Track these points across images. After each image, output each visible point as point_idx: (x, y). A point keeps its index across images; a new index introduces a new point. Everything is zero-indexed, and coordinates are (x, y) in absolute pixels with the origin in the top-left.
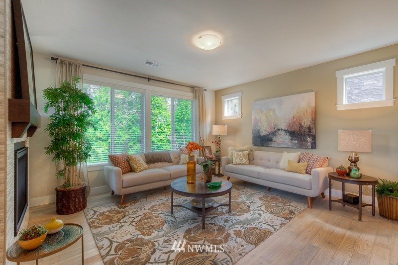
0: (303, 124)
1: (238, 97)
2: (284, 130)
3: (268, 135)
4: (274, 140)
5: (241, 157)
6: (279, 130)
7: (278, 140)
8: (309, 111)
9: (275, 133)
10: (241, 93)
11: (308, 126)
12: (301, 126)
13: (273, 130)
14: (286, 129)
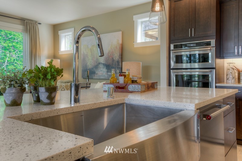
0: (114, 59)
1: (71, 33)
2: (103, 64)
3: (93, 69)
4: (97, 72)
5: (63, 88)
6: (100, 63)
7: (98, 73)
8: (118, 47)
9: (97, 66)
10: (73, 29)
11: (117, 60)
12: (113, 60)
13: (96, 64)
14: (104, 63)
